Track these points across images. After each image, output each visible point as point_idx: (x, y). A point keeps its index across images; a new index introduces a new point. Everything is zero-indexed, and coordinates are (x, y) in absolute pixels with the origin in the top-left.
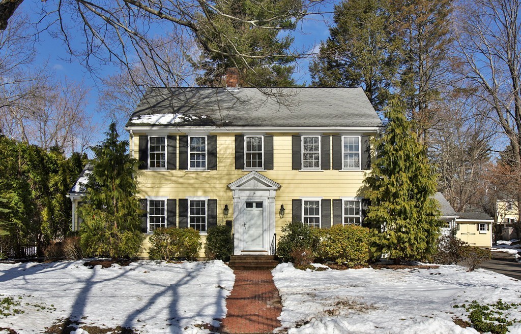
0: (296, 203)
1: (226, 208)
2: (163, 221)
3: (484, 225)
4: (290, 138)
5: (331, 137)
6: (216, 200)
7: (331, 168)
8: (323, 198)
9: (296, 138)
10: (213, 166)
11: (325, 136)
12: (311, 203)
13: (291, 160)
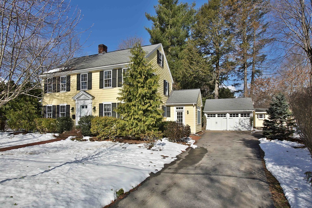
0: (101, 105)
1: (73, 109)
2: (51, 115)
3: (262, 115)
4: (99, 73)
5: (117, 70)
6: (69, 105)
7: (117, 86)
8: (113, 103)
9: (101, 72)
10: (68, 90)
11: (114, 70)
12: (108, 105)
13: (99, 84)
